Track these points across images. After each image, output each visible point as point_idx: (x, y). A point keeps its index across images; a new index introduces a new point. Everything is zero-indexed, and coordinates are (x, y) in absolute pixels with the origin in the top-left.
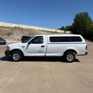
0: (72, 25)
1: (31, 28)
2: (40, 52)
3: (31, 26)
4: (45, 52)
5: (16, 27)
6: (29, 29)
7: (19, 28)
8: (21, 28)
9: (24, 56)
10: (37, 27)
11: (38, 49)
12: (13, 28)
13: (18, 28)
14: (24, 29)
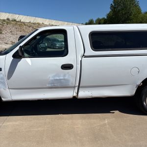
0: (106, 17)
1: (37, 22)
2: (58, 85)
3: (37, 18)
4: (74, 87)
5: (8, 19)
6: (34, 24)
7: (15, 20)
8: (18, 22)
9: (3, 99)
10: (48, 20)
11: (51, 77)
12: (4, 20)
13: (12, 21)
14: (24, 23)
